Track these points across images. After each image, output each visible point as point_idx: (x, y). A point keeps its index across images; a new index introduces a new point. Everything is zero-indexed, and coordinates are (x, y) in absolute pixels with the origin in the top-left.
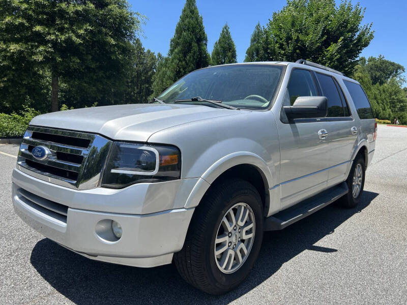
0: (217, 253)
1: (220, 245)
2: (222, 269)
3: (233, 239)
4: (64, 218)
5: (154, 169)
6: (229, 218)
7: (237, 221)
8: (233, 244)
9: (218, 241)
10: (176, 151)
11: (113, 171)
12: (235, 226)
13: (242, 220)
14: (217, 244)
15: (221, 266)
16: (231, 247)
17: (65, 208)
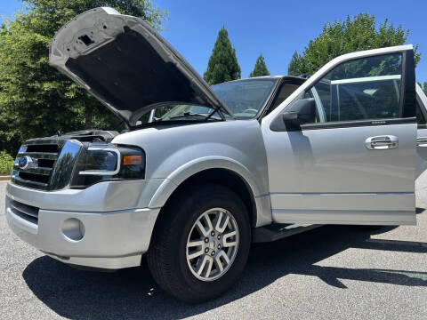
0: (190, 257)
1: (193, 250)
2: (197, 275)
3: (211, 245)
4: (35, 220)
5: (115, 169)
6: (203, 222)
7: (214, 225)
8: (211, 251)
9: (190, 244)
10: (140, 152)
11: (81, 173)
12: (212, 232)
13: (221, 226)
14: (190, 248)
15: (196, 271)
16: (209, 253)
17: (36, 210)
